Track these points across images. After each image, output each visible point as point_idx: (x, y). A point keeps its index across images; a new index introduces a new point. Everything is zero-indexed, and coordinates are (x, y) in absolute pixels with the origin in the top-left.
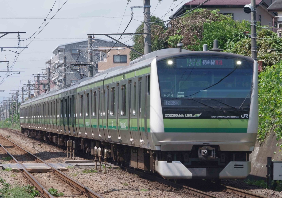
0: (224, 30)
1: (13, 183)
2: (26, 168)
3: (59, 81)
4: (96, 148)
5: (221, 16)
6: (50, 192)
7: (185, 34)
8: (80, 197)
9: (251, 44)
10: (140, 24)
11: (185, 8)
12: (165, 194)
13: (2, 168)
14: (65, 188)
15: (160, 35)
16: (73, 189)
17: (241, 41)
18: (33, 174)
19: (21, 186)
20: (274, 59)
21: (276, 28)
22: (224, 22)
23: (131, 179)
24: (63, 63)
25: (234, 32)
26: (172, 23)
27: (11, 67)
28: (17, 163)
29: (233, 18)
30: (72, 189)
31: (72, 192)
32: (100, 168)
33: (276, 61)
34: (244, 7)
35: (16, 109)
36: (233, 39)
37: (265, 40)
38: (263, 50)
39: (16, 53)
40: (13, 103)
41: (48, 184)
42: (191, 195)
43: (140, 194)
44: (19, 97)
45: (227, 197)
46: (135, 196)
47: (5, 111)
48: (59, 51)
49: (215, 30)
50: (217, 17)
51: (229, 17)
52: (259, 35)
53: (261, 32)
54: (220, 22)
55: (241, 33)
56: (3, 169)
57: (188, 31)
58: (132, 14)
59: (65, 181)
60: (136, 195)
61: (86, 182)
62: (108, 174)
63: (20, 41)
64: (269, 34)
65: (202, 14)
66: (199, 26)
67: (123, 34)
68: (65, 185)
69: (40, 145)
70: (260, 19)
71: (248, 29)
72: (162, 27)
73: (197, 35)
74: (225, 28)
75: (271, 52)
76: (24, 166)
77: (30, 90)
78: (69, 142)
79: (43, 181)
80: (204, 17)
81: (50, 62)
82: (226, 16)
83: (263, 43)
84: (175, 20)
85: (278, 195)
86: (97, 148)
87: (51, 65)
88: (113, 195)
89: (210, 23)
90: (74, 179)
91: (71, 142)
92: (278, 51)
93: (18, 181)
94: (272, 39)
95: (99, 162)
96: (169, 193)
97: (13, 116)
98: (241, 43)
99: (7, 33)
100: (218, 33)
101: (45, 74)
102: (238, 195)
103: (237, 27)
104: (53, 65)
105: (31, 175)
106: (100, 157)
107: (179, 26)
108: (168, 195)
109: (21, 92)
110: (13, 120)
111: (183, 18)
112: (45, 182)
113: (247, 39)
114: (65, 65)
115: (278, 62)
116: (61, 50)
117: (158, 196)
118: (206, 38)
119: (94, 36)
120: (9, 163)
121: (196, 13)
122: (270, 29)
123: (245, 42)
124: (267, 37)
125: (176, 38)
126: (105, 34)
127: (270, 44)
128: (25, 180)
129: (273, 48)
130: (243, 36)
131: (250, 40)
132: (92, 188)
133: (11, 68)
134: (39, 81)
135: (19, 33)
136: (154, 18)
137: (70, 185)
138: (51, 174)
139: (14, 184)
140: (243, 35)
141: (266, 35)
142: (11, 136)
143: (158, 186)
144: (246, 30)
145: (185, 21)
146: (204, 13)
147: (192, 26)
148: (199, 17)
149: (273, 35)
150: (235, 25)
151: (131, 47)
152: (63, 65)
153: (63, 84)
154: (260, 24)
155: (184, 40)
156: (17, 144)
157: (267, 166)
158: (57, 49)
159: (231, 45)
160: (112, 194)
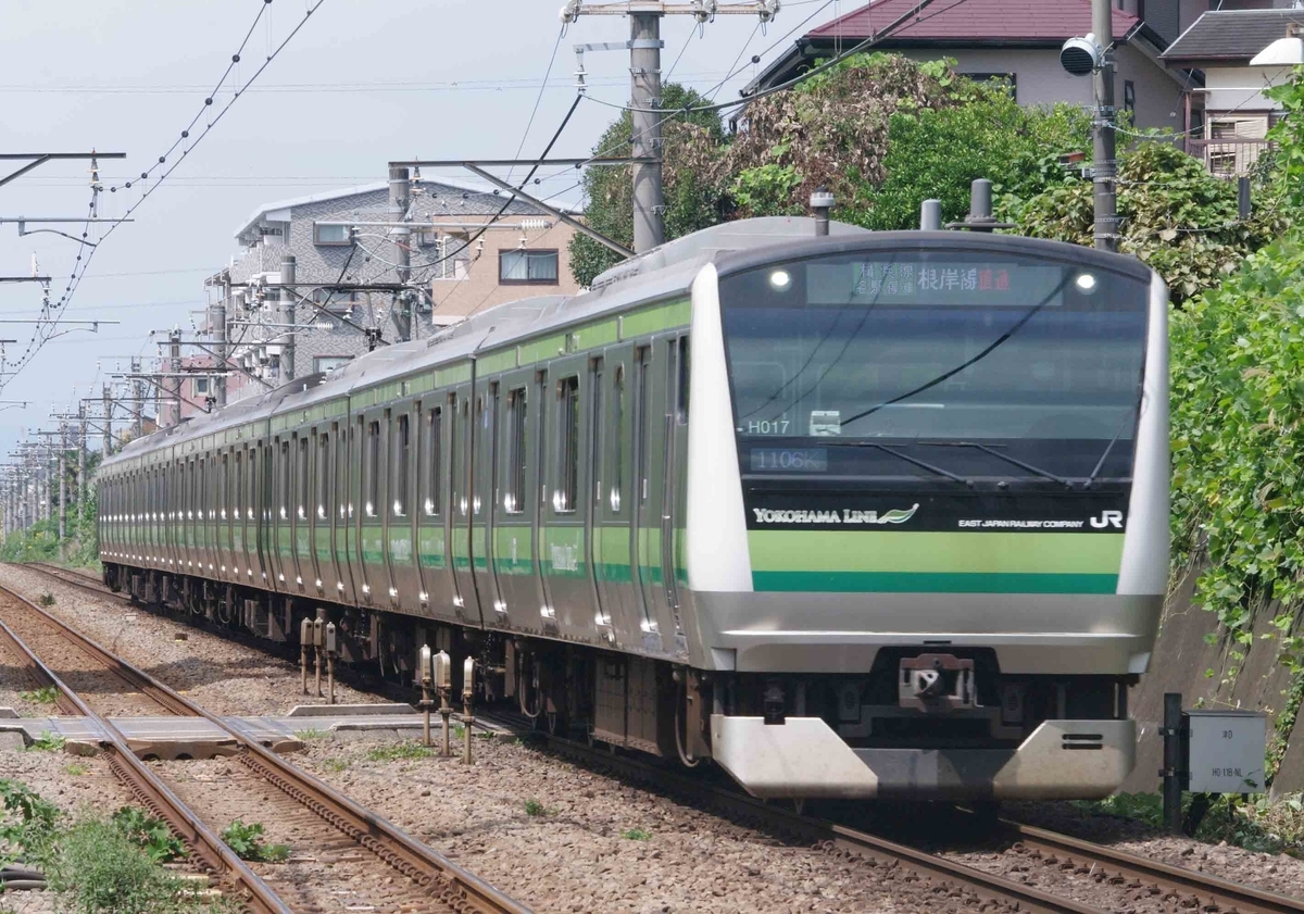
0: (976, 145)
1: (71, 803)
2: (124, 739)
3: (264, 362)
4: (426, 652)
5: (965, 86)
6: (230, 841)
7: (810, 162)
8: (360, 863)
9: (1092, 208)
10: (616, 117)
11: (809, 50)
12: (727, 853)
13: (21, 737)
14: (296, 827)
15: (700, 165)
16: (327, 830)
17: (1050, 193)
18: (156, 762)
19: (105, 814)
20: (1191, 270)
21: (1199, 138)
22: (977, 113)
23: (578, 787)
24: (283, 286)
25: (1019, 154)
26: (751, 114)
27: (60, 300)
28: (84, 714)
29: (1014, 93)
30: (323, 827)
31: (325, 840)
32: (444, 738)
33: (1200, 278)
34: (1061, 47)
35: (80, 479)
36: (1014, 184)
37: (1151, 188)
38: (1145, 230)
39: (83, 242)
40: (64, 456)
41: (219, 808)
42: (839, 855)
43: (616, 852)
44: (90, 428)
45: (993, 864)
46: (597, 860)
47: (31, 488)
48: (264, 232)
49: (939, 144)
50: (948, 89)
51: (997, 91)
52: (1127, 170)
53: (1136, 157)
54: (961, 110)
55: (1049, 156)
56: (25, 739)
57: (822, 151)
58: (581, 76)
59: (292, 796)
60: (600, 858)
61: (384, 800)
62: (477, 763)
63: (101, 189)
64: (1169, 164)
65: (883, 77)
66: (870, 128)
67: (542, 161)
68: (293, 812)
69: (184, 637)
70: (1130, 97)
71: (1078, 143)
72: (712, 132)
73: (861, 165)
74: (981, 138)
75: (1176, 242)
76: (116, 730)
77: (139, 399)
78: (309, 626)
79: (199, 794)
80: (890, 89)
81: (225, 281)
82: (984, 86)
83: (1145, 203)
84: (768, 103)
85: (1209, 858)
86: (432, 654)
87: (229, 292)
88: (503, 855)
89: (916, 114)
90: (333, 784)
91: (317, 626)
92: (1210, 235)
93: (92, 793)
94: (1181, 184)
95: (442, 713)
96: (741, 846)
97: (65, 510)
98: (1051, 201)
99: (42, 158)
100: (952, 160)
101: (205, 333)
102: (1040, 857)
103: (1030, 134)
104: (236, 292)
105: (146, 767)
106: (443, 693)
107: (784, 129)
108: (737, 855)
109: (99, 409)
110: (65, 527)
111: (799, 96)
112: (209, 798)
113: (1073, 184)
114: (292, 294)
115: (1205, 281)
116: (273, 230)
117: (694, 860)
118: (900, 179)
119: (417, 171)
120: (51, 717)
121: (857, 74)
122: (1176, 144)
123: (1067, 198)
124: (1163, 175)
125: (769, 178)
126: (463, 163)
127: (1175, 208)
128: (124, 788)
129: (1186, 224)
130: (1055, 171)
131: (1088, 188)
132: (410, 823)
133: (59, 304)
134: (180, 362)
135: (94, 156)
136: (676, 91)
137: (318, 813)
138: (232, 764)
139: (75, 805)
140: (1059, 170)
141: (1156, 170)
142: (59, 600)
143: (694, 818)
144: (1069, 147)
145: (808, 107)
146: (891, 74)
147: (838, 126)
148: (870, 88)
149: (1188, 168)
150: (1025, 123)
151: (575, 218)
152: (283, 292)
153: (282, 375)
154: (1132, 122)
155: (803, 190)
156: (83, 633)
157: (1163, 732)
158: (255, 224)
159: (1006, 211)
160: (497, 851)
